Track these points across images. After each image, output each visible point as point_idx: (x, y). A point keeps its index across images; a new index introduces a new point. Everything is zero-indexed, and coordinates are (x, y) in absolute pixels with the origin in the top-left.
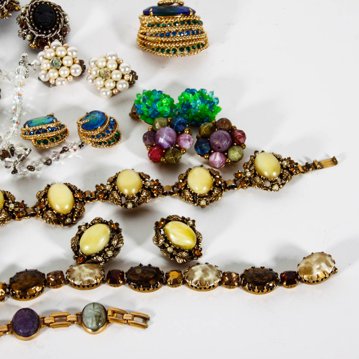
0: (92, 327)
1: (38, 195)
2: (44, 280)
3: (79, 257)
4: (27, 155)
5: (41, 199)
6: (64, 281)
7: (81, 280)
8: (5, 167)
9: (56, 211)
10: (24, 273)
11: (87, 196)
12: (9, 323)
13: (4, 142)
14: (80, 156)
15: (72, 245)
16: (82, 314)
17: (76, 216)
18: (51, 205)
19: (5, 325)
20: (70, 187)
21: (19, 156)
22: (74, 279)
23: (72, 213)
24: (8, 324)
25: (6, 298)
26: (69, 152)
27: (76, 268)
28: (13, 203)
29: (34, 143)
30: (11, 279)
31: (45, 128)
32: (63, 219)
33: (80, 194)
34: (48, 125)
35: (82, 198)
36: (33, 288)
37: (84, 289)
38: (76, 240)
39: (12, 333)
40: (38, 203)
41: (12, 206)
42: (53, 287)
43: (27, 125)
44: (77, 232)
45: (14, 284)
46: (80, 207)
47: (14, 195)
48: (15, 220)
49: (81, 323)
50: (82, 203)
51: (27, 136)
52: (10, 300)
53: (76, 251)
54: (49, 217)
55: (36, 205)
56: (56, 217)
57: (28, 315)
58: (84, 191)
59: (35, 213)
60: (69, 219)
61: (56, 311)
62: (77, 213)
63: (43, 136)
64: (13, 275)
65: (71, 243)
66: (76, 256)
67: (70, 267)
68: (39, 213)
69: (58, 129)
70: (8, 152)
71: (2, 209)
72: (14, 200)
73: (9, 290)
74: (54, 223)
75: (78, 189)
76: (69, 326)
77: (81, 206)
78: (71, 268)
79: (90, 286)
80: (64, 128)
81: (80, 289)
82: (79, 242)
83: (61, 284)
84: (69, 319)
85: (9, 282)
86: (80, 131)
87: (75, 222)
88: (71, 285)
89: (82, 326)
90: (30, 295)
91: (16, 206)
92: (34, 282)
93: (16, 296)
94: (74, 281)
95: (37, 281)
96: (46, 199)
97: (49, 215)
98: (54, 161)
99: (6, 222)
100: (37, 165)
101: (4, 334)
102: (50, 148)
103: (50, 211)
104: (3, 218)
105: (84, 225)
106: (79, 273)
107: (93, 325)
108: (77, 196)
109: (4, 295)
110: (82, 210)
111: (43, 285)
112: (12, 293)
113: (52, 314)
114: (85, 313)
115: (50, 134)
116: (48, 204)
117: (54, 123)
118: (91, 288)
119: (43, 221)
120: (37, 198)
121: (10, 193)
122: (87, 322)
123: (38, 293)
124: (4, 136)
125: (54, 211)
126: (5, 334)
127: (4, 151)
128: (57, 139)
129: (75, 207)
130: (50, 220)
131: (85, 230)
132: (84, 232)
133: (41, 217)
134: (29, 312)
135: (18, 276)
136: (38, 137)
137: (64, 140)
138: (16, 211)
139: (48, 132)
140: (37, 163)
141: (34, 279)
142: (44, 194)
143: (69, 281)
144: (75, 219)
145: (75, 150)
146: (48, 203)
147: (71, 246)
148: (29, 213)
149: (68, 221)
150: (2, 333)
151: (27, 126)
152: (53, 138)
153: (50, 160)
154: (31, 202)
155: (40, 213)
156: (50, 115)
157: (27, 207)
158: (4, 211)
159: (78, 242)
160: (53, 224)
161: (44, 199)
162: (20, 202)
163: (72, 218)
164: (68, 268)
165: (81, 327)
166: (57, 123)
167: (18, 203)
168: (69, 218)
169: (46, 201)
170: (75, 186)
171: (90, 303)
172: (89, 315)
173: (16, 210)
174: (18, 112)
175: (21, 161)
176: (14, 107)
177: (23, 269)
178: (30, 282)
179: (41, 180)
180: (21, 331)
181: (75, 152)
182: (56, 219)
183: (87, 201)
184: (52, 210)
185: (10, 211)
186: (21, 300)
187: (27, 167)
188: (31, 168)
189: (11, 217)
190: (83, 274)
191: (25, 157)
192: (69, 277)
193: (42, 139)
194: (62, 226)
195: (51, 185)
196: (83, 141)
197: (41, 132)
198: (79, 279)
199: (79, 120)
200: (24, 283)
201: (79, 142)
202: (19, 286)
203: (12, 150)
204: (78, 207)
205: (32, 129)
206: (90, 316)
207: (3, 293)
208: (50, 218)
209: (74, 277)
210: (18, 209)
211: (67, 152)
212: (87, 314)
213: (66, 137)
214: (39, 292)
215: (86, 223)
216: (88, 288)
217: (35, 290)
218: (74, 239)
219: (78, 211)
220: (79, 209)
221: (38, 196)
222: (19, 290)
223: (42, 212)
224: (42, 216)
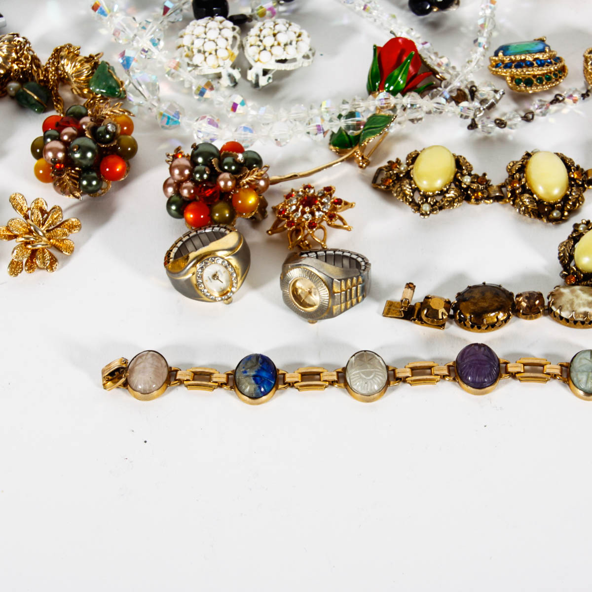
0: (586, 389)
1: (509, 167)
2: (511, 303)
3: (569, 274)
4: (497, 101)
5: (514, 174)
6: (543, 309)
7: (573, 311)
8: (459, 116)
9: (537, 196)
10: (480, 288)
11: (589, 178)
12: (451, 364)
13: (461, 77)
14: (580, 112)
15: (559, 253)
16: (571, 366)
17: (569, 207)
18: (530, 185)
19: (445, 365)
20: (564, 159)
21: (483, 102)
22: (561, 308)
23: (562, 203)
24: (448, 364)
25: (447, 324)
26: (565, 103)
27: (566, 291)
28: (470, 175)
29: (510, 83)
30: (459, 294)
31: (531, 59)
32: (547, 211)
33: (579, 173)
34: (537, 56)
35: (581, 179)
36: (493, 314)
37: (575, 326)
38: (568, 246)
39: (454, 379)
40: (509, 180)
41: (467, 179)
42: (524, 316)
43: (502, 51)
44: (570, 233)
45: (464, 303)
46: (577, 194)
47: (471, 163)
48: (469, 203)
49: (566, 379)
50: (582, 188)
51: (500, 70)
52: (453, 329)
53: (566, 265)
54: (524, 204)
55: (504, 183)
56: (537, 206)
57: (483, 355)
58: (585, 169)
59: (502, 195)
60: (558, 212)
61: (527, 356)
62: (571, 203)
63: (527, 73)
64: (462, 288)
65: (559, 250)
66: (565, 273)
67: (555, 288)
68: (509, 196)
69: (551, 63)
70: (465, 93)
71: (451, 183)
72: (471, 171)
73: (455, 312)
74: (532, 215)
75: (575, 165)
76: (547, 381)
77: (579, 193)
78: (557, 290)
79: (586, 322)
80: (561, 62)
81: (568, 326)
82: (574, 250)
83: (538, 313)
84: (548, 371)
85: (455, 299)
86: (587, 71)
87: (567, 218)
88: (555, 316)
89: (569, 385)
90: (487, 324)
91: (473, 180)
92: (496, 304)
93: (466, 323)
94: (560, 310)
95: (501, 304)
96: (522, 175)
97: (525, 202)
98: (538, 115)
99: (455, 204)
100: (510, 120)
101: (441, 380)
102: (535, 94)
103: (527, 195)
104: (451, 197)
105: (584, 224)
106: (570, 300)
107: (588, 385)
108: (574, 176)
109: (446, 319)
110: (579, 200)
111: (509, 310)
112: (460, 316)
113: (520, 359)
114: (576, 364)
115: (538, 70)
116: (524, 184)
117: (545, 52)
118: (586, 326)
119: (514, 210)
120: (507, 171)
121: (464, 158)
122: (577, 379)
123: (500, 323)
124: (462, 67)
125: (535, 196)
126: (443, 380)
127: (459, 92)
128: (549, 79)
129: (569, 193)
130: (526, 210)
131: (587, 232)
132: (583, 235)
133: (511, 203)
134: (485, 350)
135: (471, 291)
136: (517, 73)
137: (560, 83)
138: (473, 189)
139: (536, 67)
140: (511, 116)
141: (497, 299)
142: (520, 166)
143: (552, 310)
144: (566, 213)
145: (575, 101)
146: (526, 181)
147: (557, 256)
148: (493, 195)
149: (555, 214)
150: (439, 376)
151: (500, 54)
152: (542, 78)
153: (532, 113)
154: (497, 177)
155: (511, 197)
156: (538, 40)
157: (490, 184)
158: (453, 186)
159: (571, 250)
160: (530, 216)
161: (520, 174)
162: (480, 175)
163: (562, 210)
164: (552, 290)
165: (565, 386)
166: (551, 53)
167: (476, 176)
168: (557, 209)
169: (522, 177)
170: (571, 159)
171: (584, 349)
172: (583, 368)
173: (472, 187)
174: (486, 30)
175: (486, 110)
176: (480, 22)
177: (480, 282)
178: (490, 303)
179: (514, 145)
180: (470, 378)
181: (575, 104)
182: (536, 210)
183: (588, 186)
184: (532, 194)
185: (463, 188)
186: (471, 329)
187: (494, 120)
188: (501, 124)
189: (464, 198)
190: (576, 301)
191: (495, 103)
192: (553, 304)
193: (523, 78)
194: (545, 221)
195: (532, 152)
196: (589, 88)
197: (524, 65)
198: (570, 309)
199: (587, 52)
200: (480, 304)
201: (583, 89)
202: (472, 308)
203: (473, 90)
204: (574, 194)
205: (509, 59)
206: (585, 369)
207: (445, 315)
208: (526, 207)
209: (561, 304)
210: (476, 185)
211: (561, 104)
212: (578, 366)
213: (563, 77)
214: (502, 321)
215: (587, 220)
216: (582, 326)
217: (497, 318)
218: (565, 244)
219: (574, 200)
220: (576, 198)
221: (510, 169)
222: (471, 314)
223: (514, 196)
224: (514, 201)
